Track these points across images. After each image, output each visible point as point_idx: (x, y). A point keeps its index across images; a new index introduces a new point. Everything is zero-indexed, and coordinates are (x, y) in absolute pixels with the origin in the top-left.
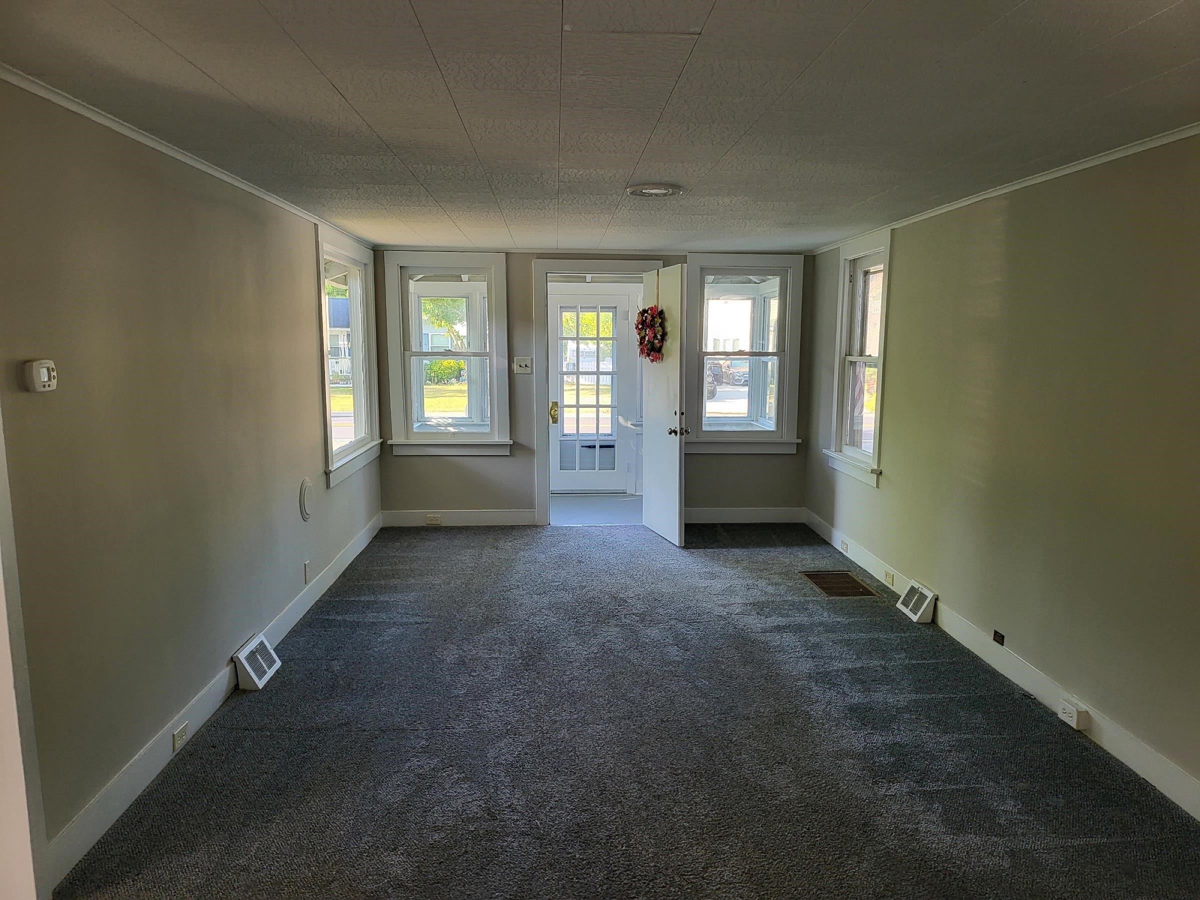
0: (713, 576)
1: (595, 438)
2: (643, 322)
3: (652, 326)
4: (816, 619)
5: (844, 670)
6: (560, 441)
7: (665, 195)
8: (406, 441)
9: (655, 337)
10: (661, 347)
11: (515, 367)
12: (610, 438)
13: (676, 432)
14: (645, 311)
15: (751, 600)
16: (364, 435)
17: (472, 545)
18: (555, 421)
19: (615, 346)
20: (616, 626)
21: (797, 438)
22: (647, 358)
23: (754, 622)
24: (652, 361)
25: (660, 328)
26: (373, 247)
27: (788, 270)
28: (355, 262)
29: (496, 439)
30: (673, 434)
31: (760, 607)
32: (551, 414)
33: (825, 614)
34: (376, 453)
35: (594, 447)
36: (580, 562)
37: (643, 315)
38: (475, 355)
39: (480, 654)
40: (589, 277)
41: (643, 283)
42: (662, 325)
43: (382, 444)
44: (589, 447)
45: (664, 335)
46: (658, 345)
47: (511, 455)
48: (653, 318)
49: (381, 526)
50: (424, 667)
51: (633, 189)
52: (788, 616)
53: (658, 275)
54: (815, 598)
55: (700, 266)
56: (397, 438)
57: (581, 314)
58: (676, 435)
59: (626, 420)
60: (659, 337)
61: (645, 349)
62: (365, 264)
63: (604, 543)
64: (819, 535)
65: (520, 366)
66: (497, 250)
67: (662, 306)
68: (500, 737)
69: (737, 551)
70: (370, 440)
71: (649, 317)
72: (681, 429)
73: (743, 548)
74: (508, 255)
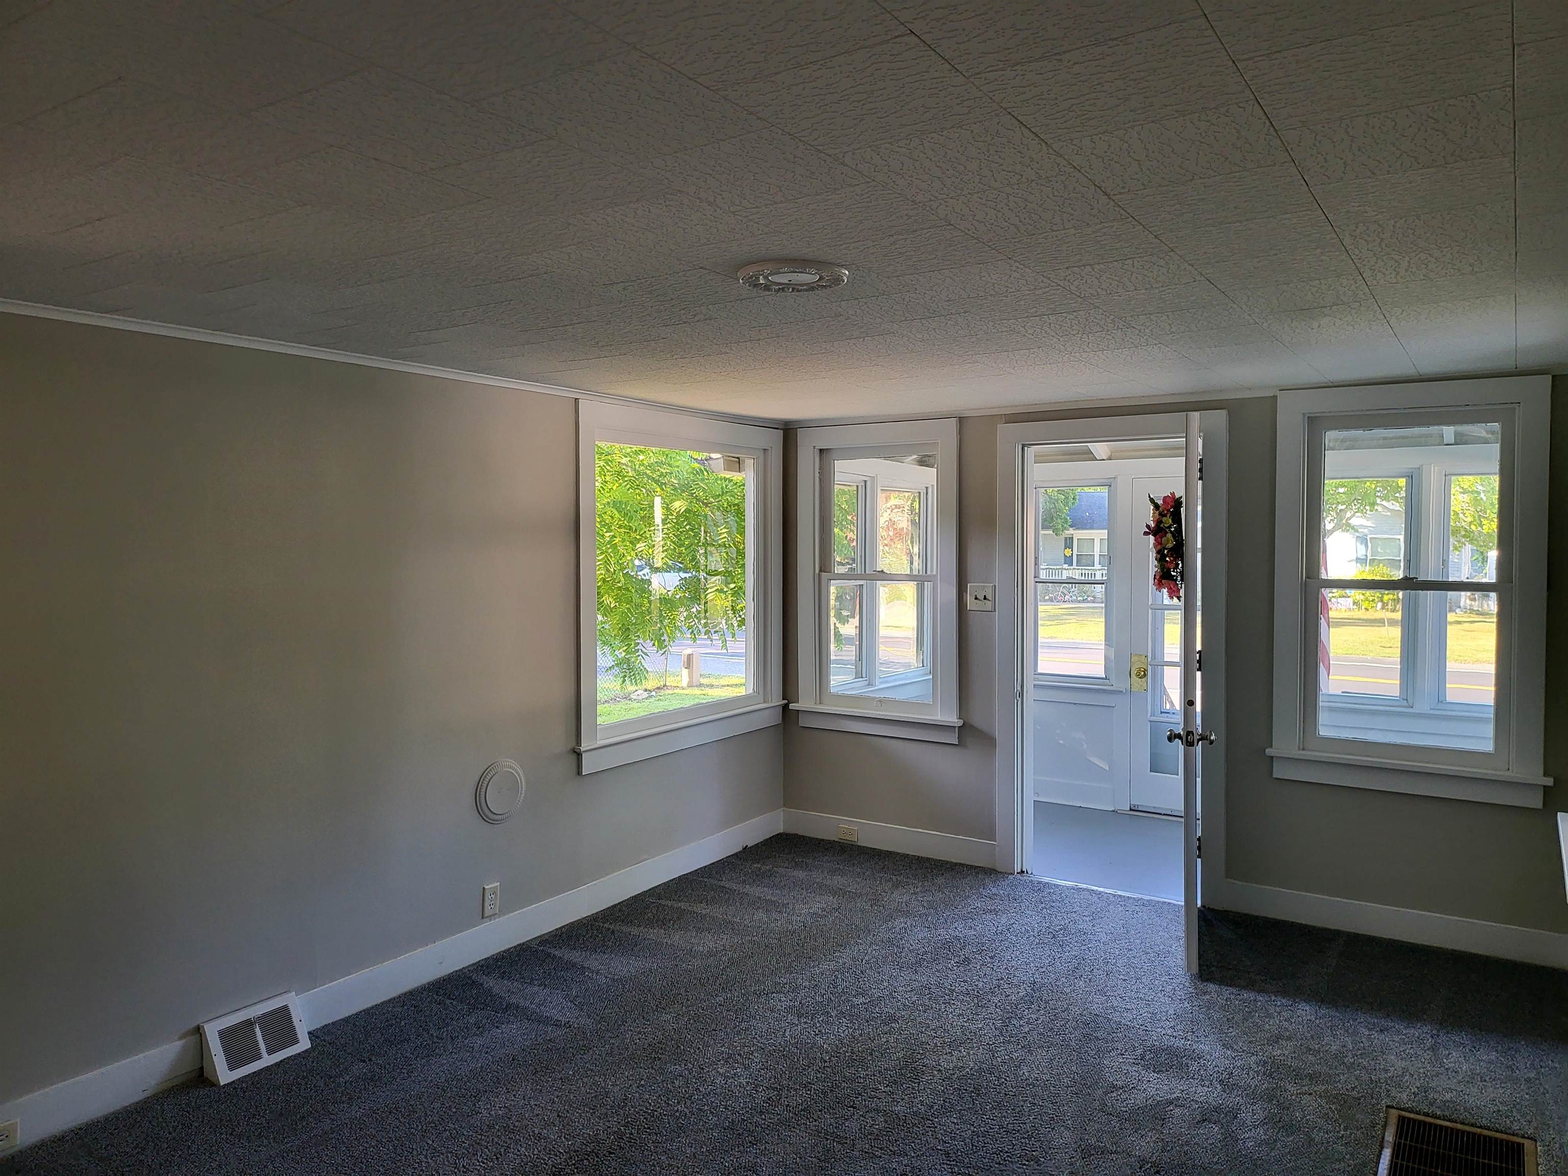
3: (1160, 529)
8: (818, 706)
9: (1161, 552)
11: (969, 599)
13: (1181, 739)
21: (1545, 776)
24: (1170, 596)
25: (1170, 536)
26: (782, 426)
27: (1515, 409)
29: (936, 715)
34: (777, 720)
42: (1174, 530)
43: (783, 707)
47: (960, 745)
55: (1306, 413)
56: (804, 702)
60: (1167, 552)
65: (976, 598)
66: (941, 415)
70: (769, 698)
71: (1158, 516)
72: (1188, 733)
74: (961, 420)
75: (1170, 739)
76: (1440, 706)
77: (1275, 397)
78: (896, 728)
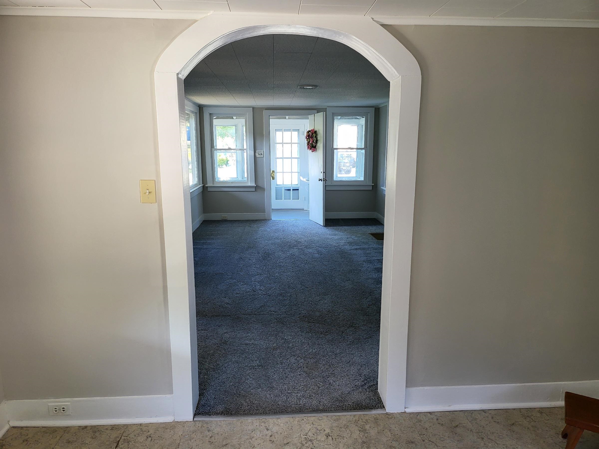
0: (335, 235)
1: (291, 186)
2: (309, 136)
3: (312, 137)
4: (371, 246)
5: (376, 260)
6: (276, 187)
7: (312, 88)
8: (213, 185)
9: (313, 142)
10: (316, 146)
11: (257, 155)
12: (297, 186)
13: (321, 180)
14: (309, 131)
15: (348, 241)
16: (196, 182)
17: (241, 226)
18: (273, 178)
19: (299, 146)
20: (296, 249)
21: (372, 183)
22: (310, 150)
23: (348, 247)
24: (312, 151)
25: (315, 138)
26: (199, 106)
27: (368, 114)
28: (192, 112)
29: (249, 184)
30: (320, 181)
31: (350, 243)
32: (272, 176)
33: (375, 245)
34: (201, 190)
35: (290, 190)
36: (284, 231)
37: (308, 133)
38: (240, 150)
39: (247, 256)
40: (287, 117)
41: (308, 119)
42: (316, 137)
43: (203, 186)
44: (288, 190)
45: (317, 141)
46: (315, 145)
47: (255, 191)
48: (312, 134)
49: (203, 220)
50: (228, 259)
51: (301, 87)
52: (360, 246)
53: (314, 116)
54: (372, 241)
55: (332, 112)
56: (209, 184)
57: (284, 133)
58: (322, 181)
59: (304, 178)
60: (315, 142)
61: (309, 147)
62: (196, 113)
63: (293, 225)
64: (380, 222)
65: (259, 154)
66: (249, 106)
67: (316, 129)
68: (256, 275)
69: (346, 228)
70: (199, 184)
71: (311, 134)
72: (324, 179)
73: (348, 226)
74: (253, 108)
75: (319, 180)
76: (337, 178)
77: (326, 108)
78: (231, 189)
